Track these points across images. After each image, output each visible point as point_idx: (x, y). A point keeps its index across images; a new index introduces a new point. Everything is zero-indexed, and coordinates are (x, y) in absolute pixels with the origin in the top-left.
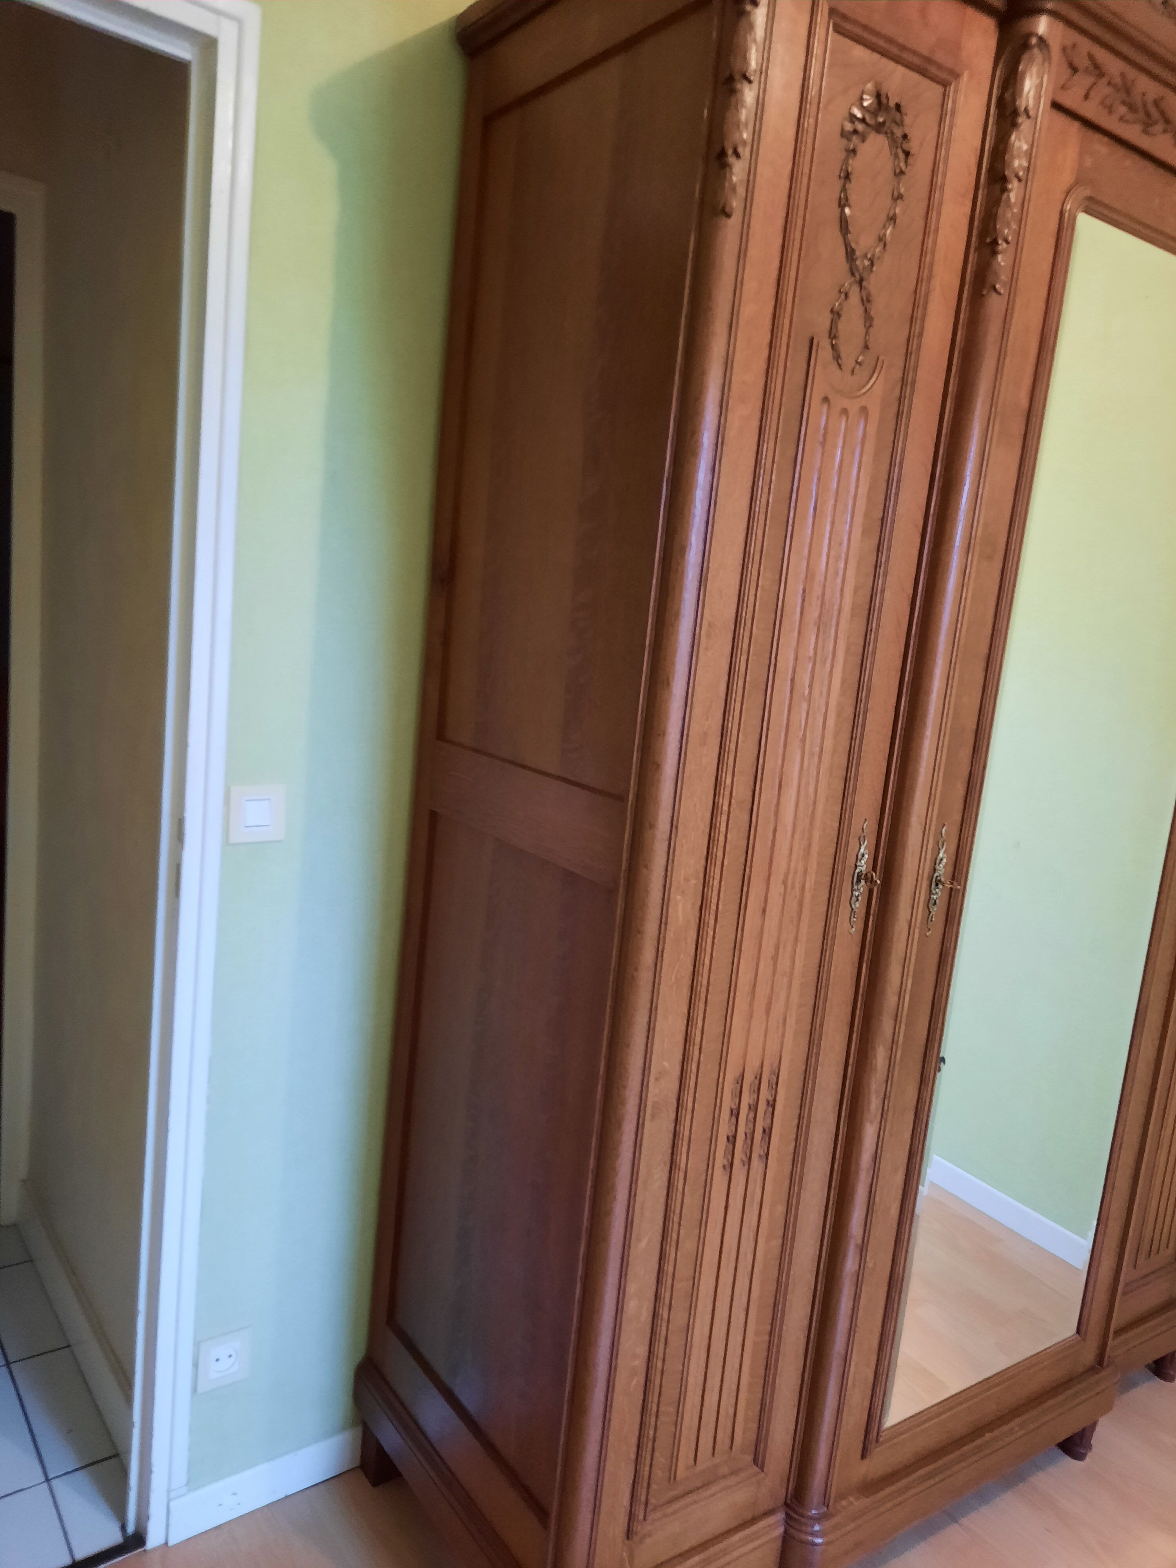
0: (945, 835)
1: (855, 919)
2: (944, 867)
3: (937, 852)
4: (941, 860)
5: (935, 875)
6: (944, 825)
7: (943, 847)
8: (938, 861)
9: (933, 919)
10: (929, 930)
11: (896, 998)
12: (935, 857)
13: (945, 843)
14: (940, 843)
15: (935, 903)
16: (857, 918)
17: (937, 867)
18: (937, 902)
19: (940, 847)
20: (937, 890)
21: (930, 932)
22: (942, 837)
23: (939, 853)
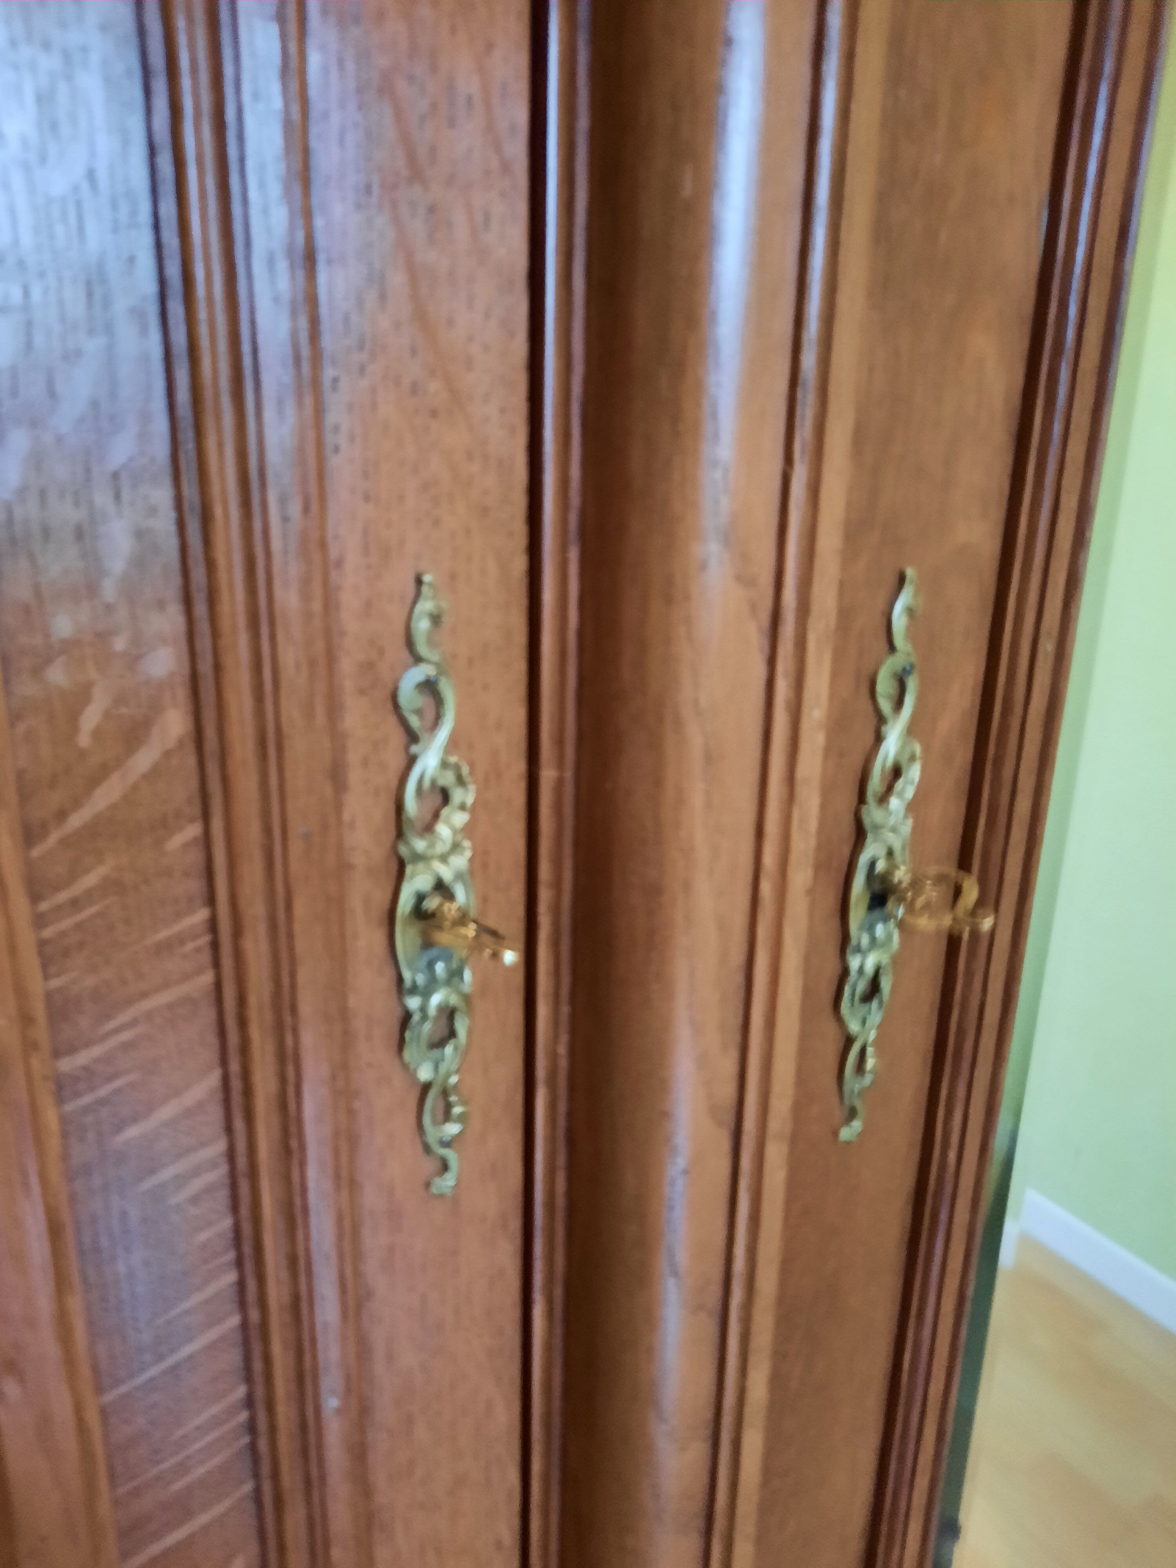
0: (911, 633)
1: (452, 1129)
2: (912, 807)
3: (870, 737)
4: (897, 772)
5: (863, 860)
6: (901, 580)
7: (899, 703)
8: (876, 782)
9: (870, 1063)
10: (852, 1113)
11: (699, 1450)
12: (855, 761)
13: (912, 685)
14: (885, 686)
15: (874, 988)
16: (462, 1118)
17: (872, 814)
18: (886, 984)
19: (885, 706)
20: (880, 930)
21: (857, 1125)
22: (892, 648)
23: (879, 739)
